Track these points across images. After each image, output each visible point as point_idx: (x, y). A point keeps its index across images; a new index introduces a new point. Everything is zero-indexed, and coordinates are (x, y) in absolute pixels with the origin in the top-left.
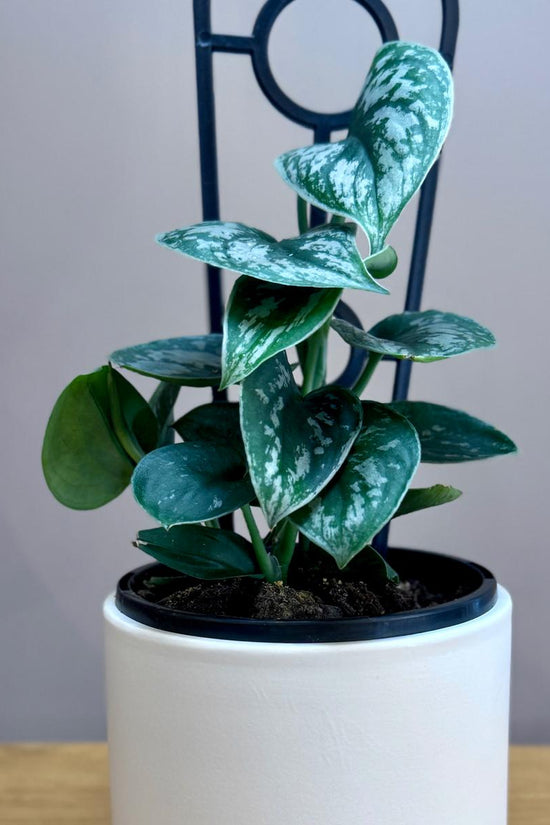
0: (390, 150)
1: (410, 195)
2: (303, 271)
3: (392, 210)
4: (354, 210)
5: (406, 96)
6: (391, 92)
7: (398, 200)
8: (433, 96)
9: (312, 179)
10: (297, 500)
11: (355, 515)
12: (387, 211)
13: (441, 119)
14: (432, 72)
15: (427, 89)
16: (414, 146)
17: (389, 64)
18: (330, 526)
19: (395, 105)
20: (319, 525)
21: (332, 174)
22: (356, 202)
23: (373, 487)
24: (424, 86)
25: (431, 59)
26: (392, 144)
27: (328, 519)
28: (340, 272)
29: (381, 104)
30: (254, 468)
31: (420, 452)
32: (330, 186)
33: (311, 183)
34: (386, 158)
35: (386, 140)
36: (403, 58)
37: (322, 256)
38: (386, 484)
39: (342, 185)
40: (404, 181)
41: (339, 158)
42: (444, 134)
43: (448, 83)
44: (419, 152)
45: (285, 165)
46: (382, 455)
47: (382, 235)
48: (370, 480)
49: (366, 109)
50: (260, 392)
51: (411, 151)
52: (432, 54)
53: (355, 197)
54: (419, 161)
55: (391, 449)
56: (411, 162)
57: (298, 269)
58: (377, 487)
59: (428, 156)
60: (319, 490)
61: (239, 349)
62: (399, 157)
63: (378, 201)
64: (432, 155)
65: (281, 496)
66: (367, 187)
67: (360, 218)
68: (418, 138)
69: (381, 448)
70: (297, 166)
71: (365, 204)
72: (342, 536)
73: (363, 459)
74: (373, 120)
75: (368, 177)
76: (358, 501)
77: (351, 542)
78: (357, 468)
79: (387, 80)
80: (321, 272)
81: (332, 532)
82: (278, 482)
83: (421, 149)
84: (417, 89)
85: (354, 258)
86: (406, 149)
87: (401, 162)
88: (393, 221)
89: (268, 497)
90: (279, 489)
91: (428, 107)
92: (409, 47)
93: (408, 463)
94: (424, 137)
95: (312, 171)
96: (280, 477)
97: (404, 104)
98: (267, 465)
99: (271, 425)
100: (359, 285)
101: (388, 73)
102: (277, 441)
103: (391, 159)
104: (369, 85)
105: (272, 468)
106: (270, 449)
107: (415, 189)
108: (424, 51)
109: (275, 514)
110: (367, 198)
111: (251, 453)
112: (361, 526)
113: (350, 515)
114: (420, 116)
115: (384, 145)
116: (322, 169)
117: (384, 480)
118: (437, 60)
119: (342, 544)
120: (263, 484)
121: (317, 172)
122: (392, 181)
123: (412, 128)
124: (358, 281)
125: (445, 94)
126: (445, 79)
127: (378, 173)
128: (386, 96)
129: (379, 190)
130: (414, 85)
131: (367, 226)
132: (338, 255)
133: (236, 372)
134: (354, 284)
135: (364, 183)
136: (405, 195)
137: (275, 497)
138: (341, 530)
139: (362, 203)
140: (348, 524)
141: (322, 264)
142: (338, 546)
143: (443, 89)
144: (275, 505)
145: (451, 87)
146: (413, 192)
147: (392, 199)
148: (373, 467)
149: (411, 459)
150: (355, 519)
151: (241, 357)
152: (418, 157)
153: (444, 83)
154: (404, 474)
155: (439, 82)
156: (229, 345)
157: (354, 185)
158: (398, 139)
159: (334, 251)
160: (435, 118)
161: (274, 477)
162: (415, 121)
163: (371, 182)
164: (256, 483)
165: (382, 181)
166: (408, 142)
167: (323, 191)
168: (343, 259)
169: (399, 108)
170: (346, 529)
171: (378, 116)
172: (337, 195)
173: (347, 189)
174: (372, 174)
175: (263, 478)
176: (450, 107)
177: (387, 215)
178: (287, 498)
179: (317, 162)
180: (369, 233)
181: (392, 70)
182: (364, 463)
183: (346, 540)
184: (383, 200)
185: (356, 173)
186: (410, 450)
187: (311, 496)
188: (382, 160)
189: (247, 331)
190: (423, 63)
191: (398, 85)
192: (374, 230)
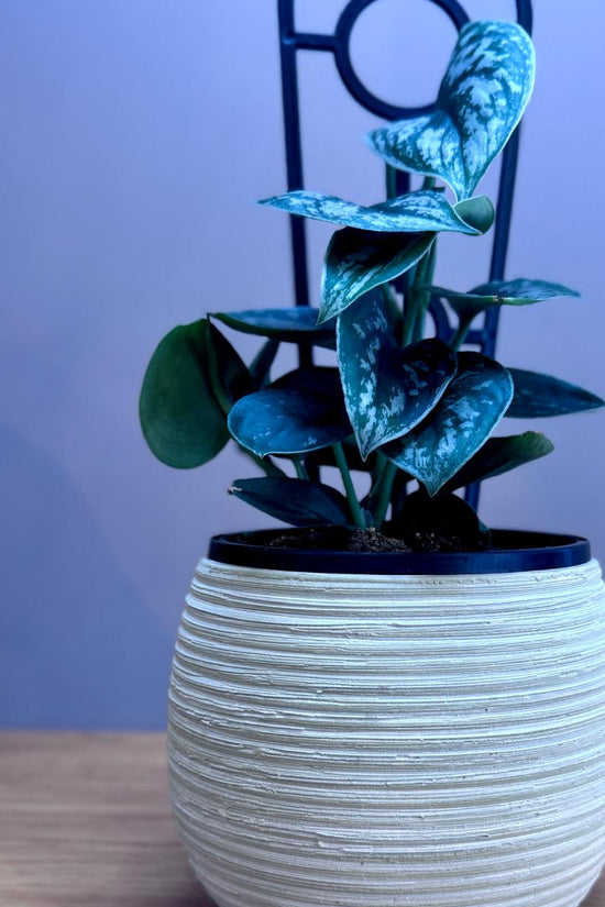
0: (475, 115)
1: (495, 154)
2: (394, 219)
3: (478, 168)
4: (441, 170)
5: (489, 65)
6: (475, 64)
7: (484, 159)
8: (516, 64)
9: (400, 147)
10: (390, 431)
11: (447, 445)
12: (473, 170)
13: (523, 84)
14: (514, 43)
15: (510, 58)
16: (498, 109)
17: (472, 40)
18: (423, 455)
19: (478, 74)
20: (411, 457)
21: (419, 142)
22: (443, 164)
23: (466, 420)
24: (508, 56)
25: (513, 31)
26: (477, 108)
27: (420, 452)
28: (430, 218)
29: (465, 75)
30: (349, 397)
31: (512, 390)
32: (417, 152)
33: (399, 150)
34: (471, 122)
35: (471, 106)
36: (486, 33)
37: (412, 208)
38: (479, 417)
39: (429, 150)
40: (489, 141)
41: (425, 128)
42: (527, 98)
43: (530, 52)
44: (502, 114)
45: (374, 137)
46: (476, 394)
47: (469, 191)
48: (463, 415)
49: (451, 83)
50: (356, 326)
51: (495, 113)
52: (513, 28)
53: (442, 158)
54: (503, 123)
55: (484, 389)
56: (495, 124)
57: (388, 218)
58: (469, 420)
59: (511, 118)
60: (413, 425)
61: (337, 287)
62: (484, 120)
63: (464, 160)
64: (515, 118)
65: (375, 426)
66: (454, 149)
67: (447, 176)
68: (502, 102)
69: (475, 388)
70: (385, 138)
71: (451, 164)
72: (433, 463)
73: (456, 399)
74: (458, 92)
75: (454, 141)
76: (450, 434)
77: (442, 468)
78: (450, 407)
79: (471, 54)
80: (411, 220)
81: (423, 461)
82: (372, 412)
83: (505, 111)
84: (500, 58)
85: (444, 205)
86: (490, 112)
87: (486, 124)
88: (479, 178)
89: (362, 426)
90: (373, 420)
91: (510, 74)
92: (492, 24)
93: (501, 400)
94: (508, 99)
95: (400, 140)
96: (374, 408)
97: (488, 73)
98: (362, 395)
99: (368, 360)
100: (449, 228)
101: (471, 47)
102: (373, 375)
103: (476, 122)
104: (454, 61)
105: (366, 399)
106: (366, 381)
107: (499, 149)
108: (507, 26)
109: (369, 443)
110: (453, 159)
111: (346, 383)
112: (453, 453)
113: (443, 445)
114: (503, 82)
115: (469, 110)
116: (409, 138)
117: (477, 414)
118: (518, 33)
119: (434, 470)
120: (357, 413)
121: (404, 141)
122: (477, 142)
123: (496, 93)
124: (447, 224)
125: (527, 62)
126: (526, 48)
127: (464, 136)
128: (469, 68)
129: (466, 152)
130: (497, 54)
131: (453, 183)
132: (429, 205)
133: (334, 307)
134: (444, 227)
135: (451, 147)
136: (490, 153)
137: (369, 426)
138: (432, 459)
139: (449, 164)
140: (440, 453)
141: (413, 214)
142: (429, 475)
143: (525, 57)
144: (369, 434)
145: (533, 55)
146: (497, 151)
147: (477, 158)
148: (466, 404)
149: (504, 395)
150: (447, 448)
151: (339, 293)
152: (502, 119)
153: (525, 52)
154: (496, 409)
155: (521, 51)
156: (327, 283)
157: (440, 150)
158: (482, 103)
159: (424, 203)
160: (517, 82)
161: (369, 407)
162: (499, 87)
163: (457, 145)
164: (350, 411)
165: (467, 143)
166: (493, 106)
167: (411, 156)
168: (433, 207)
169: (483, 77)
170: (438, 457)
171: (463, 87)
172: (424, 159)
173: (434, 152)
174: (458, 138)
175: (358, 407)
176: (532, 73)
177: (473, 173)
178: (380, 429)
179: (404, 133)
180: (455, 188)
181: (475, 44)
182: (458, 402)
183: (437, 467)
184: (469, 160)
185: (442, 139)
186: (503, 390)
187: (405, 431)
188: (467, 124)
189: (345, 271)
190: (505, 35)
191: (482, 57)
192: (460, 187)
